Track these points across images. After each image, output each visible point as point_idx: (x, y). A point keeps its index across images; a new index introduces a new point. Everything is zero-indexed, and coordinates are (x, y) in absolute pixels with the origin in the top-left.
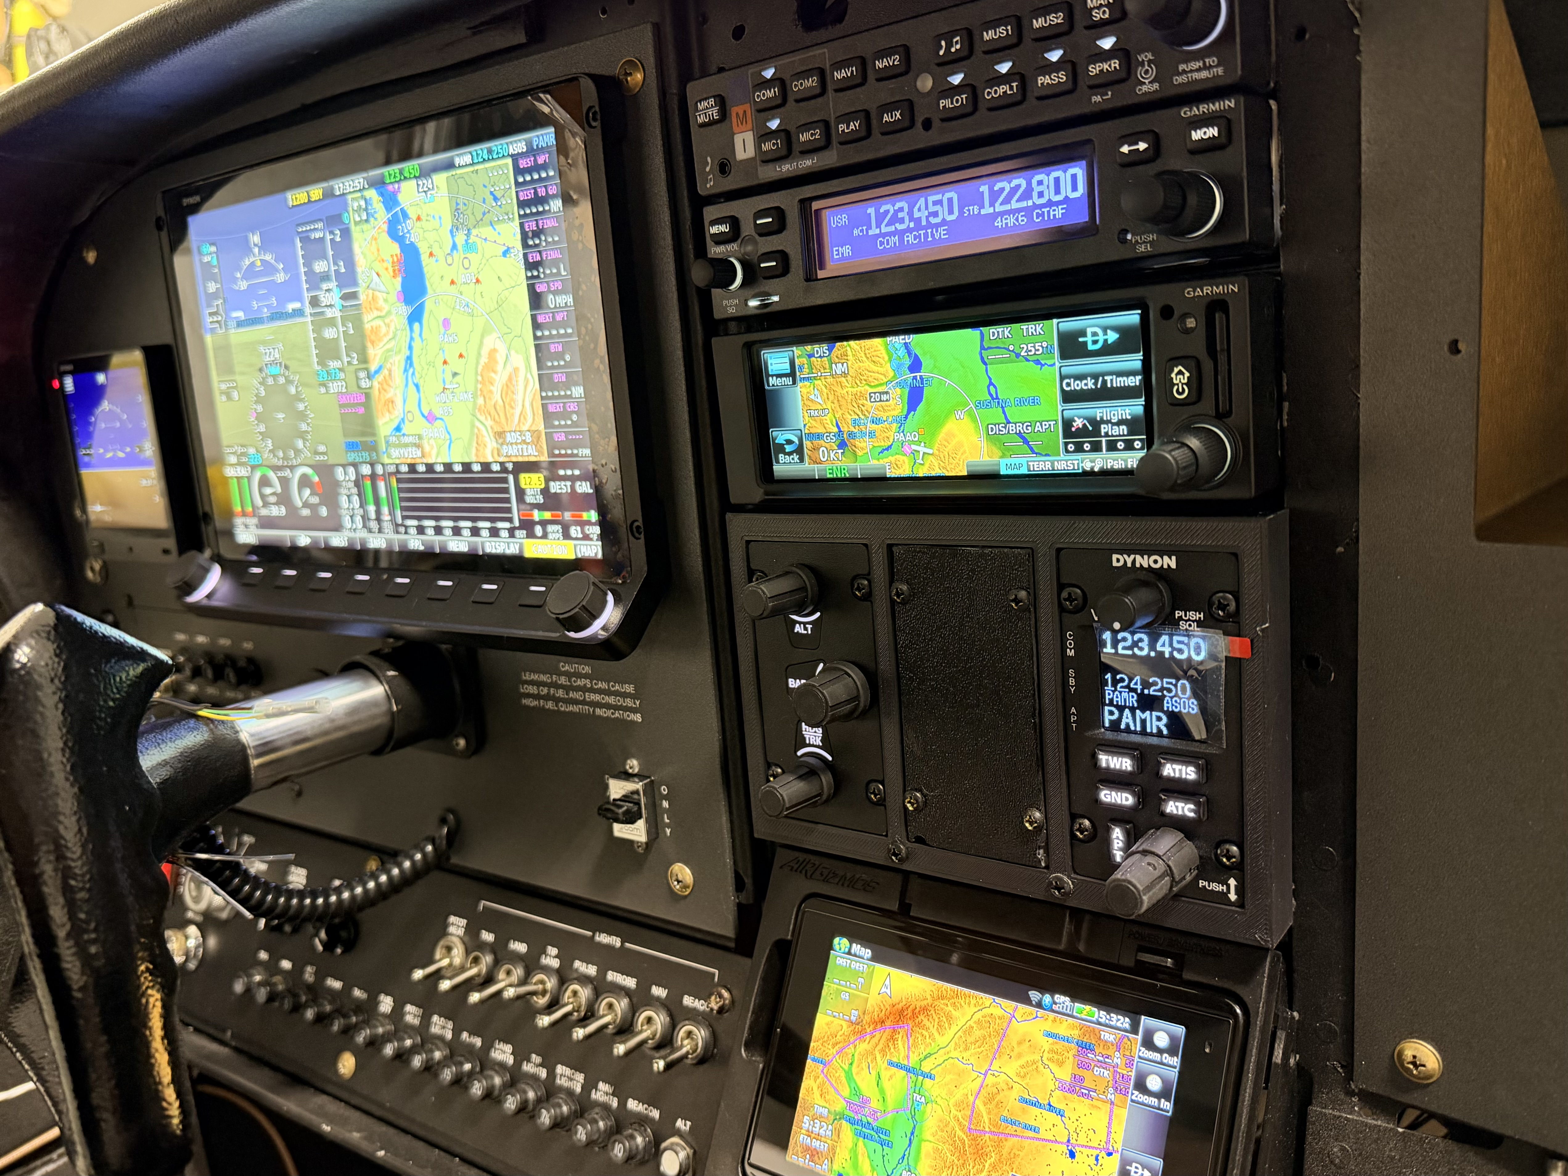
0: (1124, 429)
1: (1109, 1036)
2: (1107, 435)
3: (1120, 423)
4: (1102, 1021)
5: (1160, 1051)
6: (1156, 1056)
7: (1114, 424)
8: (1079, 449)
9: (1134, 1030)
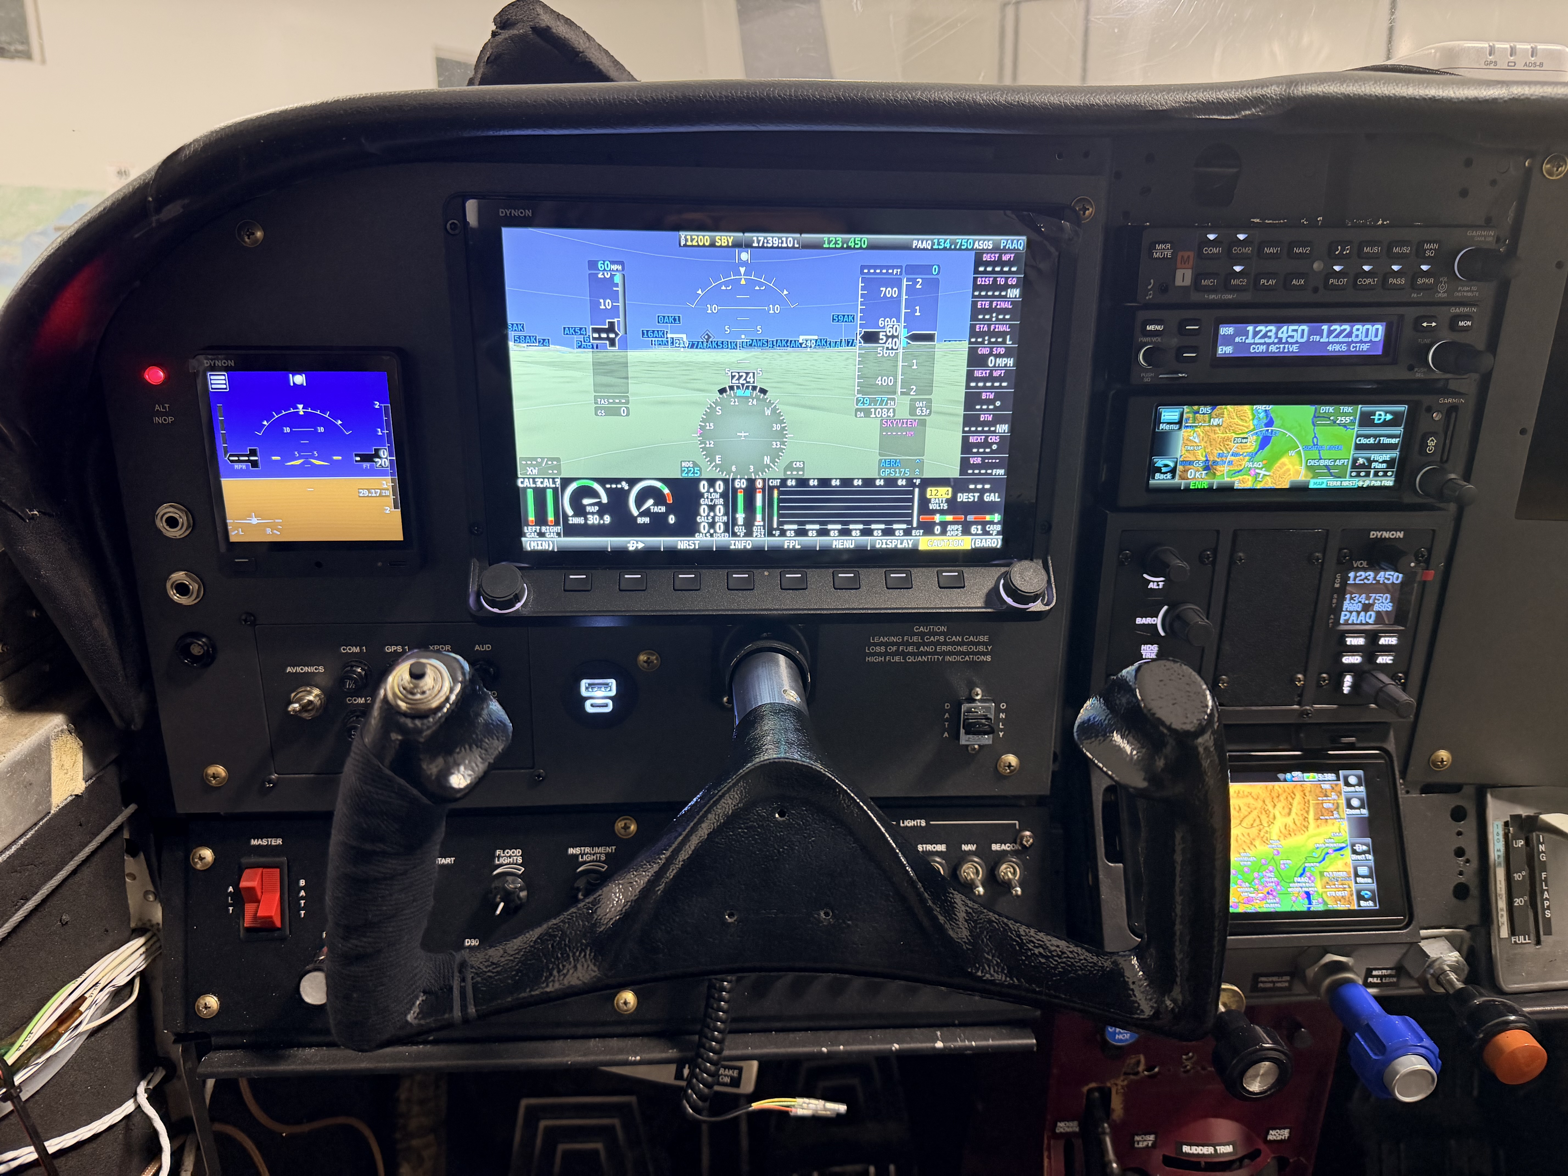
0: (1384, 465)
1: (1326, 786)
2: (1375, 468)
3: (1384, 462)
4: (1320, 779)
5: (1353, 786)
6: (1352, 789)
7: (1380, 463)
8: (1358, 475)
9: (1338, 779)
